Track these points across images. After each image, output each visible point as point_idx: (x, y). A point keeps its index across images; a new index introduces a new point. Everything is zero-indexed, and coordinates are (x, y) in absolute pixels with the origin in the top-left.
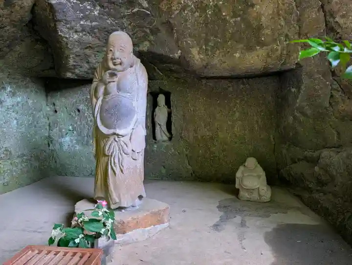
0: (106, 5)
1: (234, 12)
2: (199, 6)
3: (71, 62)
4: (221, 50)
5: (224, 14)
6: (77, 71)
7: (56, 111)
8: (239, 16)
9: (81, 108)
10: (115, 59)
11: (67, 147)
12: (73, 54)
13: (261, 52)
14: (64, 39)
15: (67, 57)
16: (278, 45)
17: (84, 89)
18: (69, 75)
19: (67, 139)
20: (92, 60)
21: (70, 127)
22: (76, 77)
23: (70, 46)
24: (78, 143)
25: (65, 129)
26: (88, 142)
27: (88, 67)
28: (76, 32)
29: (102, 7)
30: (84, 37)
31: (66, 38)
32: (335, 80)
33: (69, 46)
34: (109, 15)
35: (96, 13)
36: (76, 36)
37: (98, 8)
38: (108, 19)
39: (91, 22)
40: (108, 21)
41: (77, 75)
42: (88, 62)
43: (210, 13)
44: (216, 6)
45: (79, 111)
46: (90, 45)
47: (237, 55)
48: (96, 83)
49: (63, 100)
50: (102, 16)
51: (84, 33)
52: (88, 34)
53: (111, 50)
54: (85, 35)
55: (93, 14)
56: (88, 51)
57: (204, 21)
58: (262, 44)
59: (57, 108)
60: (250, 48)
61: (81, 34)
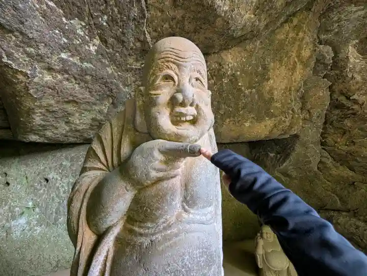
0: (111, 40)
1: (249, 83)
2: (216, 73)
3: (37, 119)
4: (232, 119)
5: (240, 84)
6: (49, 134)
7: (8, 184)
8: (254, 88)
9: (50, 176)
10: (183, 104)
11: (18, 233)
12: (40, 107)
13: (269, 123)
14: (21, 77)
15: (30, 112)
16: (286, 117)
17: (59, 154)
18: (34, 138)
19: (22, 221)
20: (76, 119)
21: (30, 204)
22: (46, 141)
23: (36, 93)
24: (40, 223)
25: (20, 207)
26: (56, 220)
27: (68, 128)
28: (50, 69)
29: (104, 41)
30: (65, 83)
31: (25, 75)
32: (325, 150)
33: (31, 91)
34: (113, 60)
35: (93, 49)
36: (48, 78)
37: (97, 41)
38: (109, 66)
39: (82, 60)
40: (108, 69)
41: (47, 138)
42: (67, 123)
43: (225, 82)
44: (233, 75)
45: (47, 180)
46: (75, 99)
47: (247, 124)
48: (98, 173)
49: (23, 168)
50: (100, 56)
51: (66, 76)
52: (73, 80)
53: (168, 78)
54: (68, 80)
55: (87, 48)
56: (70, 108)
57: (219, 89)
58: (271, 116)
59: (10, 180)
60: (259, 119)
61: (59, 77)
